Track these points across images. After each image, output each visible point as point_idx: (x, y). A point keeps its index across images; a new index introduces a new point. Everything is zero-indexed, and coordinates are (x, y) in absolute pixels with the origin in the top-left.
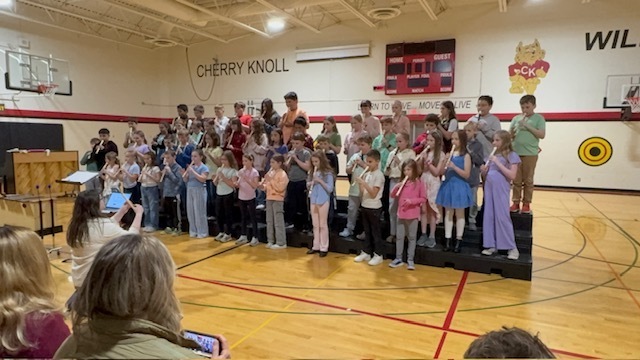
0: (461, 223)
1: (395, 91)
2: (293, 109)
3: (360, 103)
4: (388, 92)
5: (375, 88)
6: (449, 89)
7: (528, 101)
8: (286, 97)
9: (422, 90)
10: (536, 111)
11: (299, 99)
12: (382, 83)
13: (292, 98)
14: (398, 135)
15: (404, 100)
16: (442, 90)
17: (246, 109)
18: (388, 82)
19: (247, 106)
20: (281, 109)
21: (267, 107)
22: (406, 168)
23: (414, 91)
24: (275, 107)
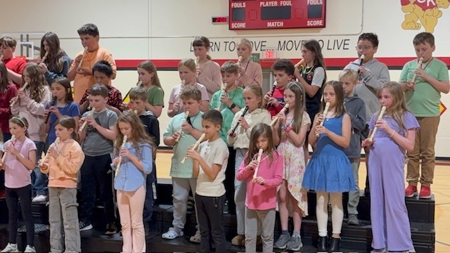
0: (338, 215)
1: (243, 25)
2: (92, 49)
3: (193, 40)
4: (233, 26)
5: (215, 20)
6: (320, 23)
7: (424, 40)
8: (81, 32)
9: (282, 24)
10: (434, 54)
11: (101, 35)
12: (225, 13)
13: (89, 34)
14: (247, 89)
15: (255, 37)
16: (309, 23)
17: (18, 48)
18: (232, 10)
19: (19, 43)
20: (73, 49)
21: (51, 46)
22: (261, 138)
23: (270, 24)
24: (64, 46)
